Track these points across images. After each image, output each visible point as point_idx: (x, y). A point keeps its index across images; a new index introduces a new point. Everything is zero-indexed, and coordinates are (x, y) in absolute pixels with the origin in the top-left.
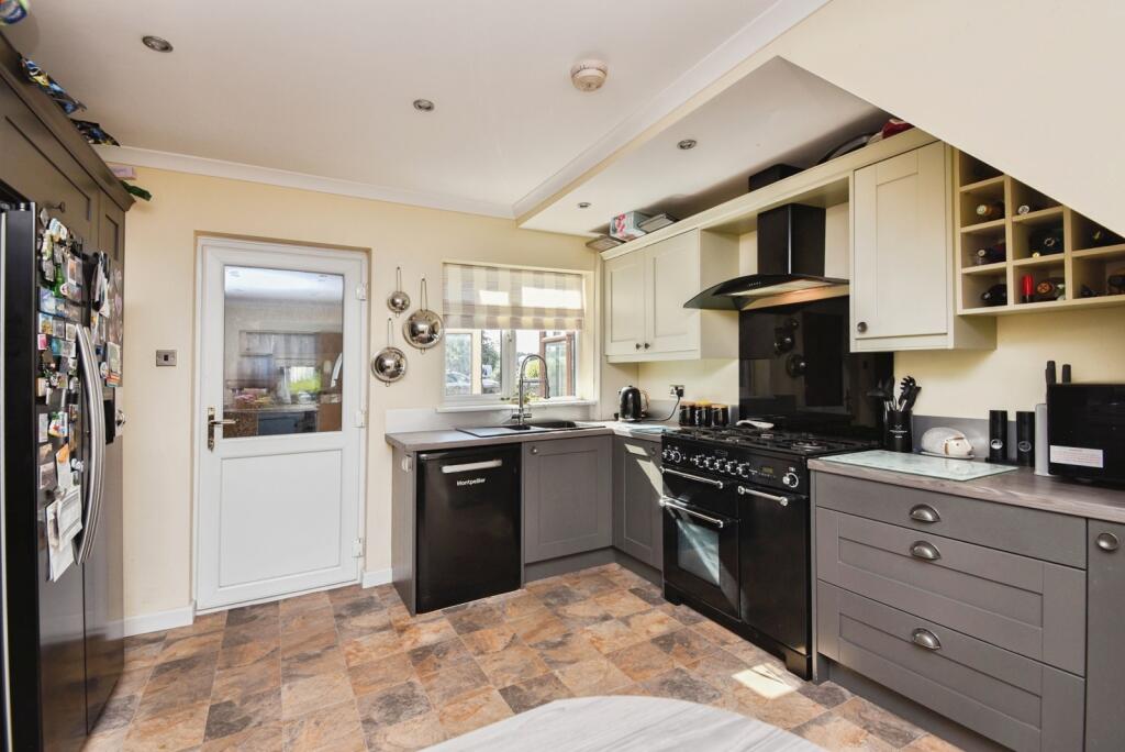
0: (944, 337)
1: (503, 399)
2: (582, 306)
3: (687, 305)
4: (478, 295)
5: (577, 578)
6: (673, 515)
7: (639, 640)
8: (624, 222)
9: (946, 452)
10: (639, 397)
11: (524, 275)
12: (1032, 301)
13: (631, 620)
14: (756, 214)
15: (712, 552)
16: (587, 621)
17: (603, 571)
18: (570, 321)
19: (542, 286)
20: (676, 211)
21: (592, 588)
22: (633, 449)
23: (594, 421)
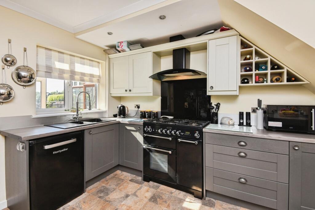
0: (236, 91)
1: (66, 110)
2: (100, 74)
3: (149, 77)
4: (54, 63)
5: (107, 181)
6: (148, 151)
7: (144, 202)
8: (122, 44)
9: (229, 123)
10: (125, 109)
11: (76, 58)
12: (258, 83)
13: (137, 194)
14: (172, 50)
15: (164, 162)
16: (121, 200)
17: (116, 175)
18: (95, 79)
19: (84, 64)
20: (144, 44)
21: (115, 184)
22: (128, 128)
23: (105, 118)
